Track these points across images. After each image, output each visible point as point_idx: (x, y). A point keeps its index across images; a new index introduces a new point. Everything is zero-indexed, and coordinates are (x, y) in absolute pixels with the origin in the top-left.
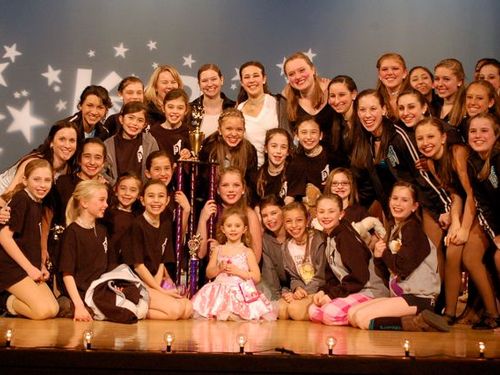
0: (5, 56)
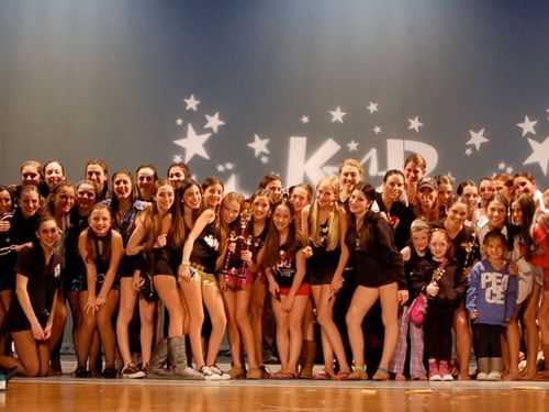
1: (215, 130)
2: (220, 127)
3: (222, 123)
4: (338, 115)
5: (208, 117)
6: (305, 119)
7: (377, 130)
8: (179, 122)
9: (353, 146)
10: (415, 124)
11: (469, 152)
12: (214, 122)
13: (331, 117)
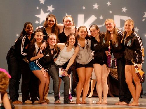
0: (48, 10)
1: (51, 11)
2: (53, 10)
3: (53, 9)
4: (96, 6)
5: (48, 7)
6: (84, 8)
7: (110, 12)
8: (37, 8)
9: (101, 18)
10: (124, 10)
11: (144, 20)
12: (51, 8)
13: (93, 7)
